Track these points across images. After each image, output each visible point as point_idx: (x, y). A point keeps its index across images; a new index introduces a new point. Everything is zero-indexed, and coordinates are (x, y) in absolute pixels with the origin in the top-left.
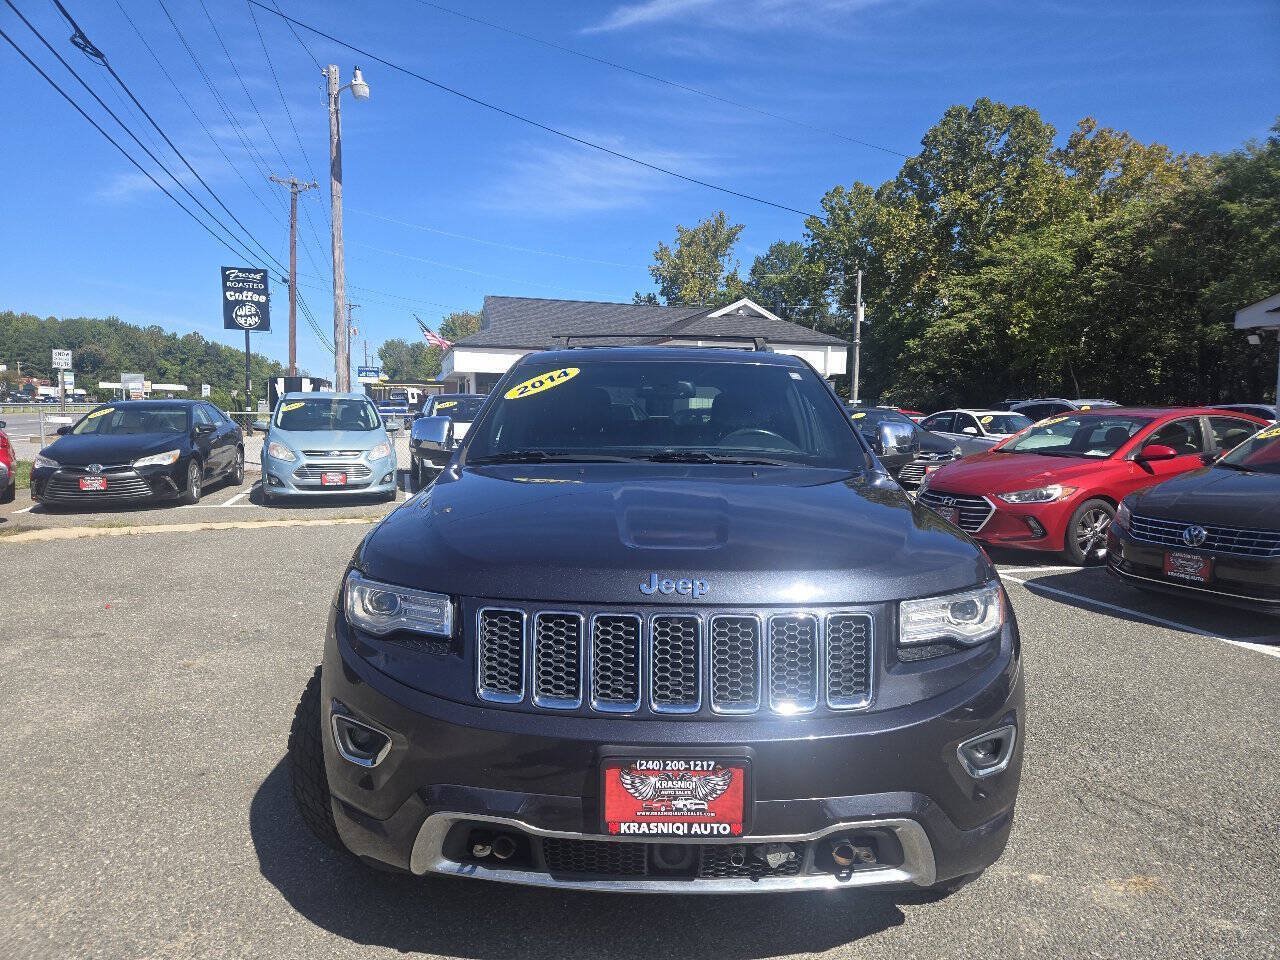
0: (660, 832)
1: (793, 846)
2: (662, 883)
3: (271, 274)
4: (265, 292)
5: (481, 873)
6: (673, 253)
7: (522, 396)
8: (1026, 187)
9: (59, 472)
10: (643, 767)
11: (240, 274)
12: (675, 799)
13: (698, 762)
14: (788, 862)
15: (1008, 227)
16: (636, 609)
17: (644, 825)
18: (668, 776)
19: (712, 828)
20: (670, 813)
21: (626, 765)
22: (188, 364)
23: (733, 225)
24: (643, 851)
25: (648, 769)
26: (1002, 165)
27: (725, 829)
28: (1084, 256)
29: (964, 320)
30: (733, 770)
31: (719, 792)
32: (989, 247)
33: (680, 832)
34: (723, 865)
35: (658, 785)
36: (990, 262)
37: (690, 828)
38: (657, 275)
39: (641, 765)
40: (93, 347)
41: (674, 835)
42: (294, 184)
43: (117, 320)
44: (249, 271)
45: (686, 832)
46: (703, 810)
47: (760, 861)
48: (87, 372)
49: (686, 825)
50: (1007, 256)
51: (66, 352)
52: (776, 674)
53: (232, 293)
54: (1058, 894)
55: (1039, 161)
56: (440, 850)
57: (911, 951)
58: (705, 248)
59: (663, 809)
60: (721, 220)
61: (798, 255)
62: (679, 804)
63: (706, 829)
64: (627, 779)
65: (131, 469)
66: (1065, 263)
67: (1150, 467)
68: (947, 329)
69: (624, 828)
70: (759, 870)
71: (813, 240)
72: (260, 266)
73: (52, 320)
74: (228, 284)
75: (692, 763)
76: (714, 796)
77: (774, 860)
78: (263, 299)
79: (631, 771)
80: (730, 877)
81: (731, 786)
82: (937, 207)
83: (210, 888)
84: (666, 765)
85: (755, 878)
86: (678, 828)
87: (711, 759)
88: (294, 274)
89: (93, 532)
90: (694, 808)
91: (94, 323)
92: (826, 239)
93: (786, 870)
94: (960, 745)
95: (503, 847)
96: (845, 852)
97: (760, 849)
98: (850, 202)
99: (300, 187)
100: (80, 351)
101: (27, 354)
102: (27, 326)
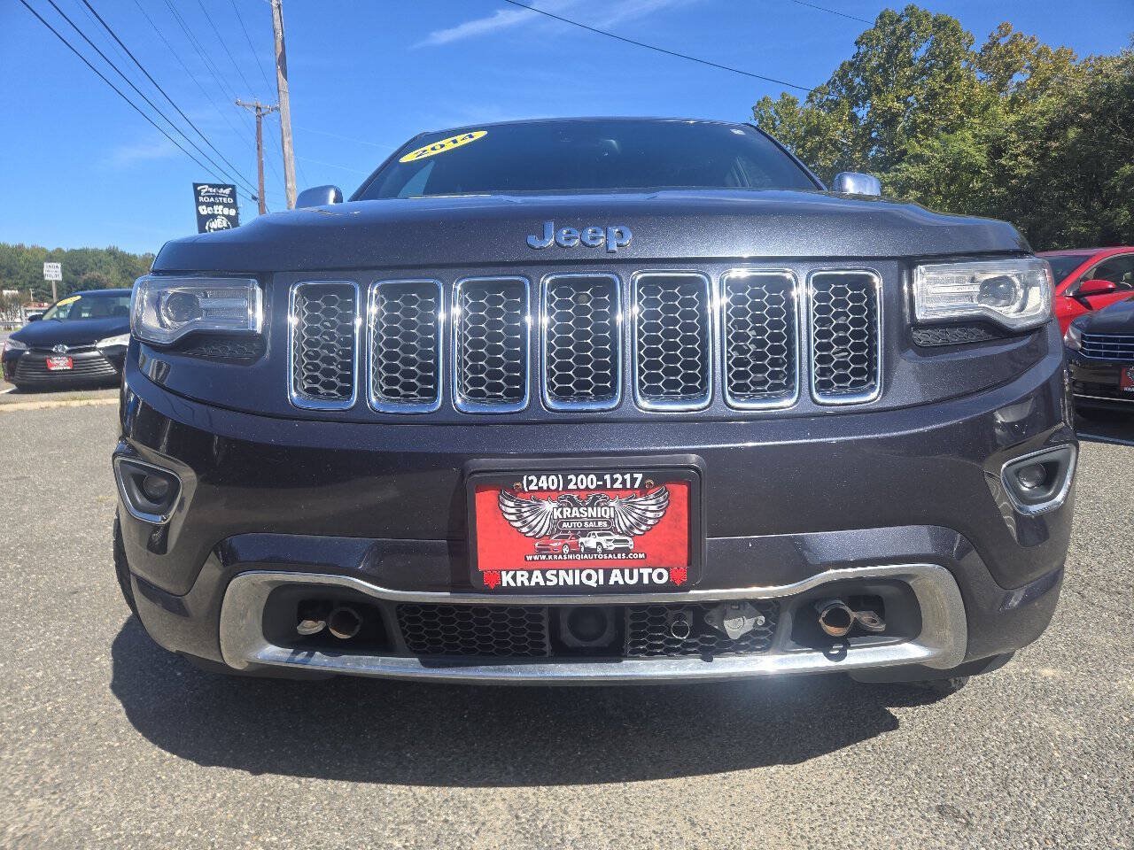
0: (561, 583)
1: (759, 606)
2: (573, 666)
3: (238, 189)
4: (234, 206)
5: (321, 661)
7: (420, 157)
9: (28, 353)
10: (533, 487)
11: (211, 189)
12: (585, 533)
13: (617, 476)
14: (754, 633)
15: (925, 130)
16: (522, 270)
17: (537, 573)
18: (571, 499)
19: (641, 575)
20: (578, 557)
21: (507, 483)
24: (541, 618)
25: (541, 489)
27: (660, 576)
28: (997, 151)
30: (670, 486)
31: (650, 522)
33: (592, 583)
34: (660, 638)
35: (557, 514)
37: (607, 577)
39: (530, 483)
40: (96, 274)
41: (582, 589)
42: (257, 108)
44: (219, 186)
45: (601, 582)
46: (627, 551)
47: (712, 631)
49: (601, 572)
51: (55, 264)
52: (735, 369)
53: (204, 207)
54: (1085, 691)
56: (259, 629)
57: (911, 761)
59: (566, 550)
62: (591, 542)
63: (631, 577)
64: (509, 506)
65: (94, 349)
66: (980, 157)
67: (1088, 303)
69: (506, 579)
70: (712, 644)
72: (228, 182)
73: (59, 249)
74: (201, 199)
75: (607, 477)
76: (644, 527)
77: (735, 627)
78: (232, 212)
79: (514, 493)
80: (670, 657)
81: (668, 512)
83: (34, 705)
84: (567, 482)
85: (707, 657)
86: (589, 577)
87: (638, 469)
88: (262, 192)
89: (54, 404)
90: (613, 547)
91: (96, 253)
93: (752, 643)
94: (1004, 466)
95: (344, 622)
96: (837, 618)
97: (714, 612)
98: (777, 113)
99: (264, 111)
100: (84, 277)
101: (37, 281)
102: (35, 256)
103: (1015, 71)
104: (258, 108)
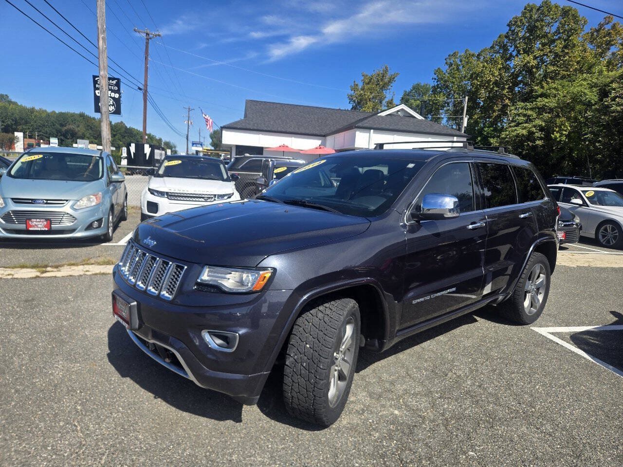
4: (118, 92)
6: (360, 87)
8: (567, 53)
15: (554, 77)
22: (117, 137)
23: (393, 73)
26: (553, 41)
28: (604, 93)
29: (525, 128)
32: (542, 87)
36: (543, 95)
38: (351, 98)
40: (71, 127)
43: (84, 113)
48: (69, 139)
50: (554, 92)
55: (577, 39)
58: (377, 85)
60: (386, 70)
61: (427, 90)
66: (592, 96)
68: (514, 134)
71: (437, 82)
73: (54, 112)
78: (117, 96)
82: (512, 63)
88: (146, 85)
91: (73, 115)
92: (446, 81)
98: (461, 61)
99: (151, 36)
100: (65, 128)
101: (40, 128)
102: (41, 114)
103: (612, 45)
104: (147, 34)
